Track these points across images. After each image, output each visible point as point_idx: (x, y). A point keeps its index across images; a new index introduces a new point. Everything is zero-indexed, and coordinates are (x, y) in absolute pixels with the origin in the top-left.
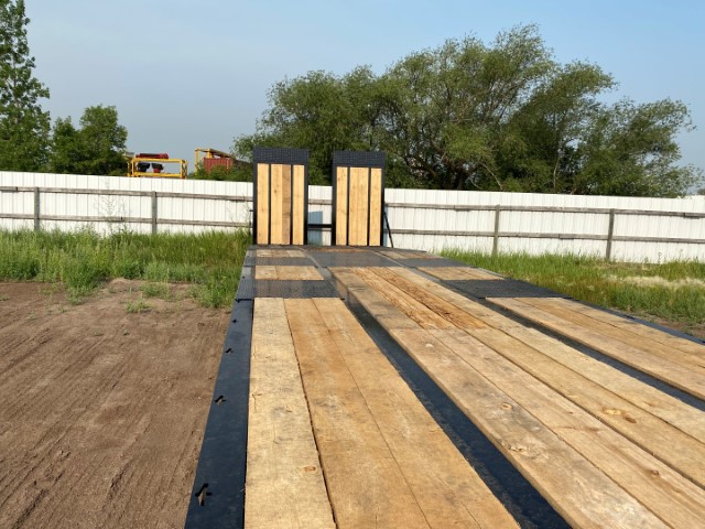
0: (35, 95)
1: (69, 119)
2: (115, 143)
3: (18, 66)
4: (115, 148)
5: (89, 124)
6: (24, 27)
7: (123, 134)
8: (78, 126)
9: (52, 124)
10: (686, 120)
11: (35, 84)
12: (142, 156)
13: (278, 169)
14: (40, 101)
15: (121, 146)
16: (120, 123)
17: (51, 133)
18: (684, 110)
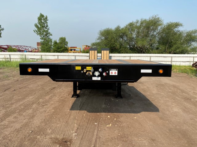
0: (49, 35)
1: (56, 40)
2: (66, 45)
3: (46, 30)
4: (66, 46)
5: (60, 41)
6: (47, 21)
7: (67, 43)
8: (58, 42)
9: (53, 41)
11: (49, 33)
12: (71, 47)
13: (93, 51)
14: (50, 36)
15: (67, 45)
16: (66, 40)
17: (53, 43)
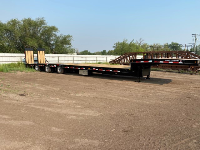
10: (72, 39)
13: (29, 51)
18: (72, 36)
